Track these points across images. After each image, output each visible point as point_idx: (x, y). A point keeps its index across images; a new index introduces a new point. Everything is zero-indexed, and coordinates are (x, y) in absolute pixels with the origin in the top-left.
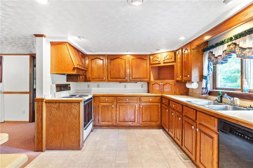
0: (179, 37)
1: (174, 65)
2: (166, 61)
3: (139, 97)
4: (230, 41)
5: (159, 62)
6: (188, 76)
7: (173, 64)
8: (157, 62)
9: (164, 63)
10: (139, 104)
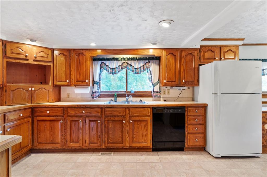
0: (91, 42)
1: (51, 66)
2: (38, 59)
3: (3, 114)
4: (123, 60)
5: (27, 58)
6: (87, 81)
7: (49, 64)
8: (24, 57)
9: (34, 60)
10: (3, 126)
